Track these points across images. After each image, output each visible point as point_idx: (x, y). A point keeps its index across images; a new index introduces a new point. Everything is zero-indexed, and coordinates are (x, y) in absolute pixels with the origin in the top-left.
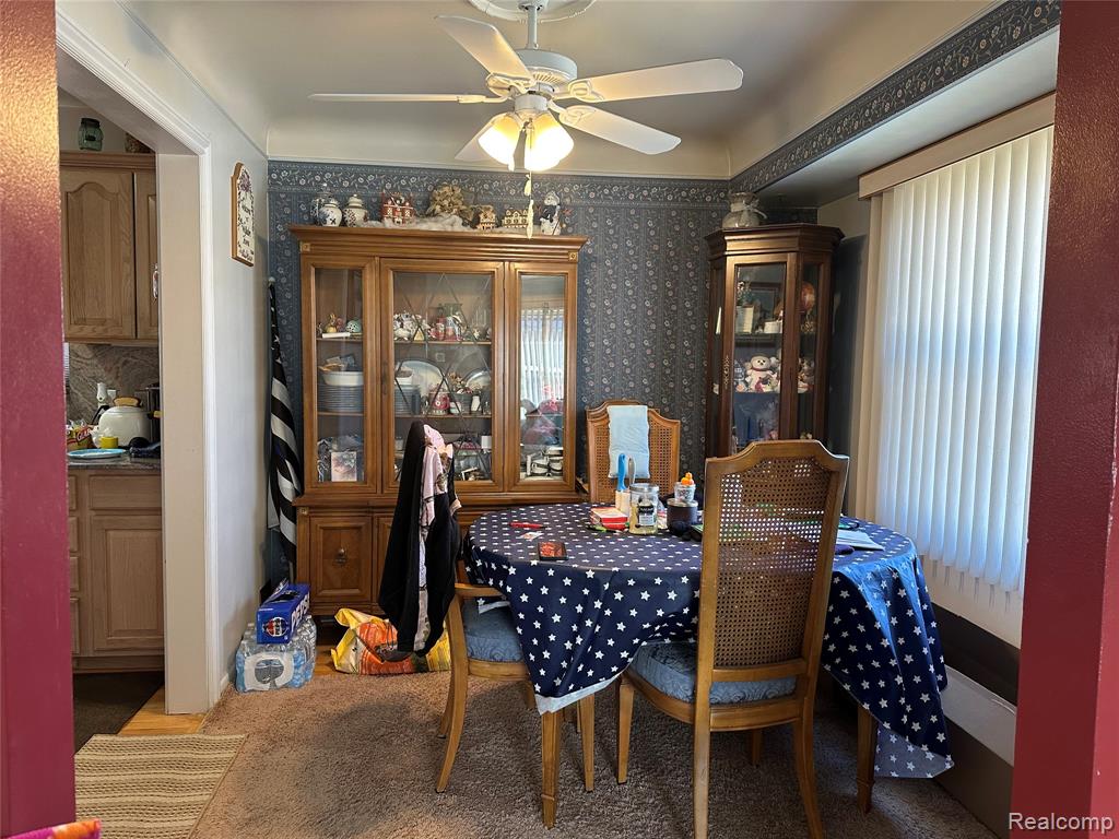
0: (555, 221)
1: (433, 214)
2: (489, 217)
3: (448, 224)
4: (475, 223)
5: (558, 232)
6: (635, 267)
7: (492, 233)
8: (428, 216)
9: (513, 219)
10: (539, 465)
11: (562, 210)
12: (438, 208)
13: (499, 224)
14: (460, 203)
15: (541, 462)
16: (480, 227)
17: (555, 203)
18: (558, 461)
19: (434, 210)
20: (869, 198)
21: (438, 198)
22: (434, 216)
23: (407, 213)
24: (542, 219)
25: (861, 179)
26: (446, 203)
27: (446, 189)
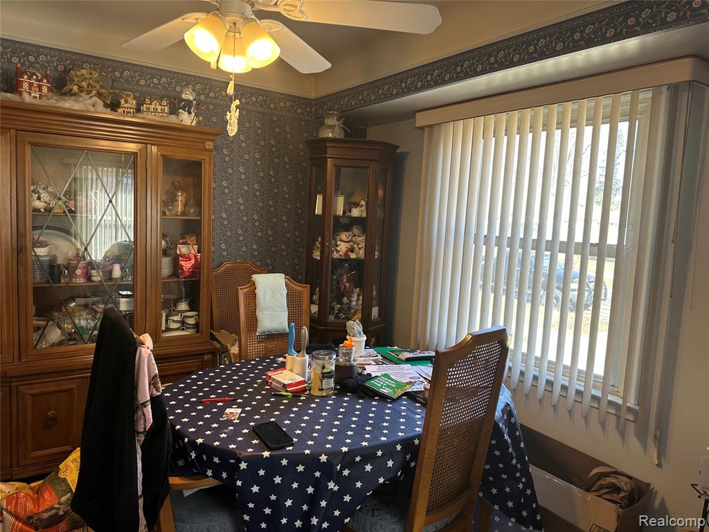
0: (193, 114)
1: (70, 94)
2: (129, 103)
3: (89, 104)
4: (114, 106)
5: (194, 123)
6: (247, 157)
7: (134, 117)
8: (65, 94)
9: (152, 107)
10: (174, 321)
11: (198, 105)
12: (75, 88)
13: (138, 110)
14: (98, 87)
15: (176, 318)
16: (120, 110)
17: (191, 98)
18: (192, 317)
19: (72, 89)
20: (422, 128)
21: (76, 79)
22: (72, 95)
23: (45, 90)
24: (181, 111)
25: (417, 114)
26: (84, 84)
27: (84, 71)
